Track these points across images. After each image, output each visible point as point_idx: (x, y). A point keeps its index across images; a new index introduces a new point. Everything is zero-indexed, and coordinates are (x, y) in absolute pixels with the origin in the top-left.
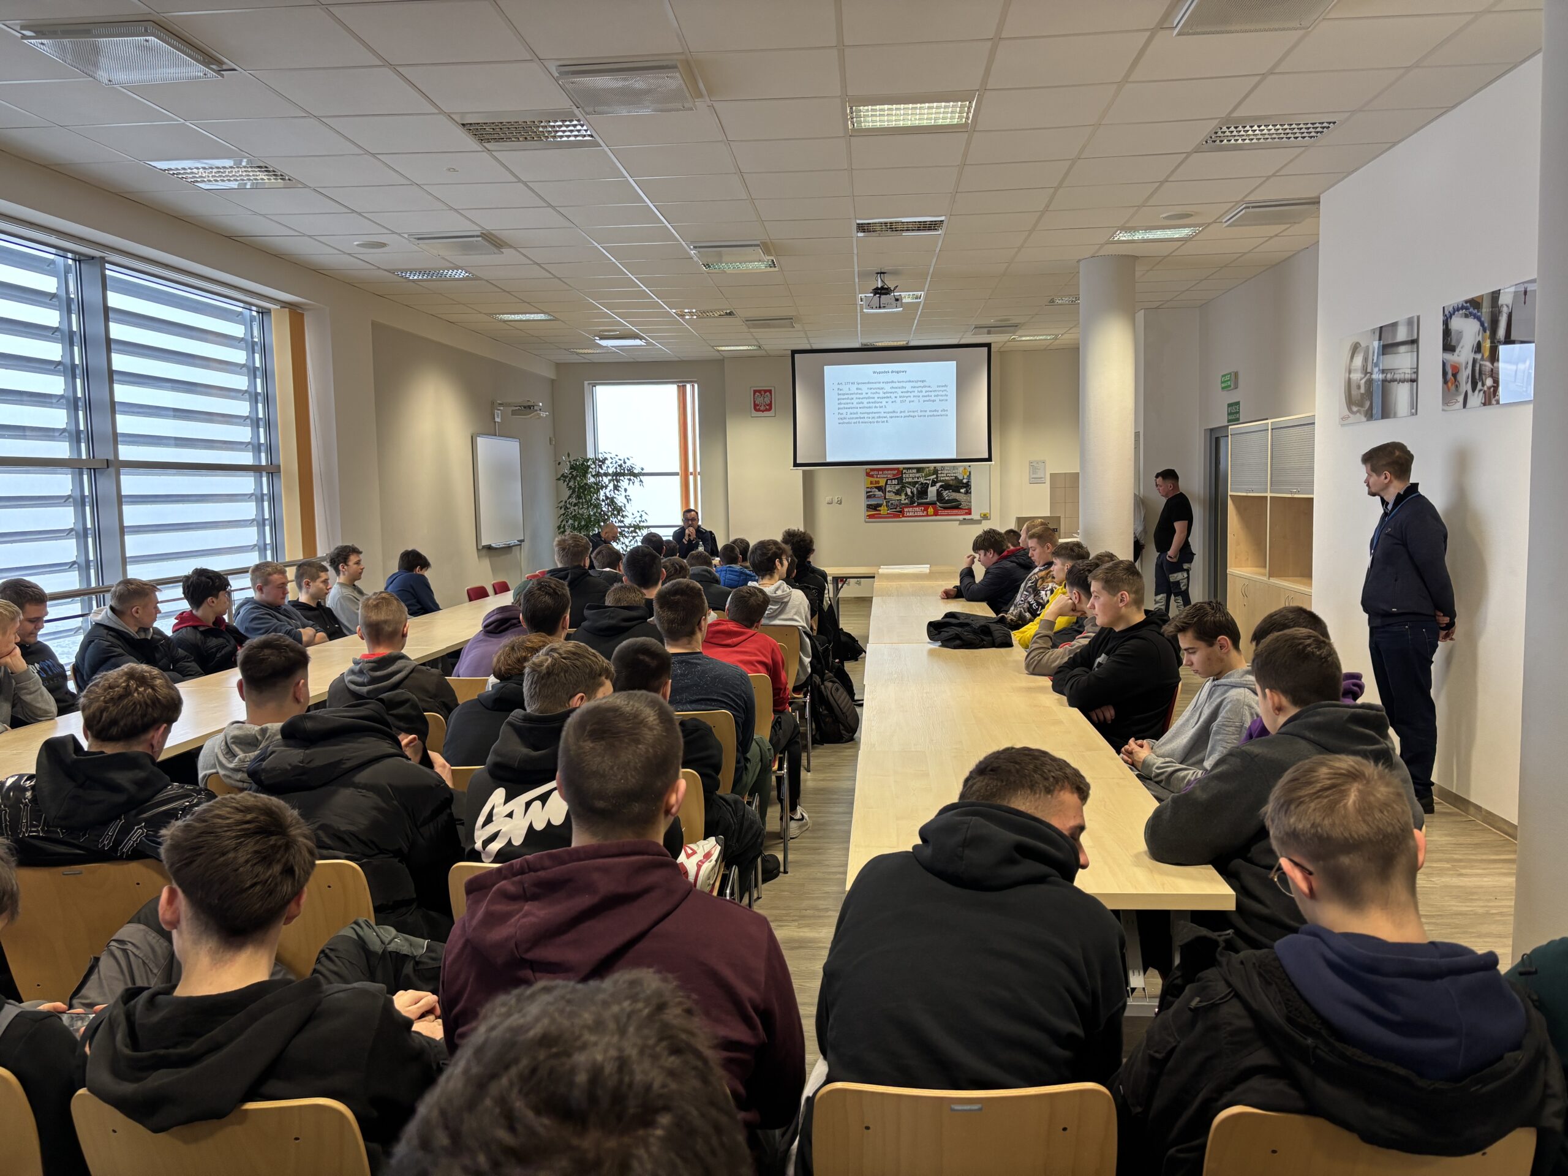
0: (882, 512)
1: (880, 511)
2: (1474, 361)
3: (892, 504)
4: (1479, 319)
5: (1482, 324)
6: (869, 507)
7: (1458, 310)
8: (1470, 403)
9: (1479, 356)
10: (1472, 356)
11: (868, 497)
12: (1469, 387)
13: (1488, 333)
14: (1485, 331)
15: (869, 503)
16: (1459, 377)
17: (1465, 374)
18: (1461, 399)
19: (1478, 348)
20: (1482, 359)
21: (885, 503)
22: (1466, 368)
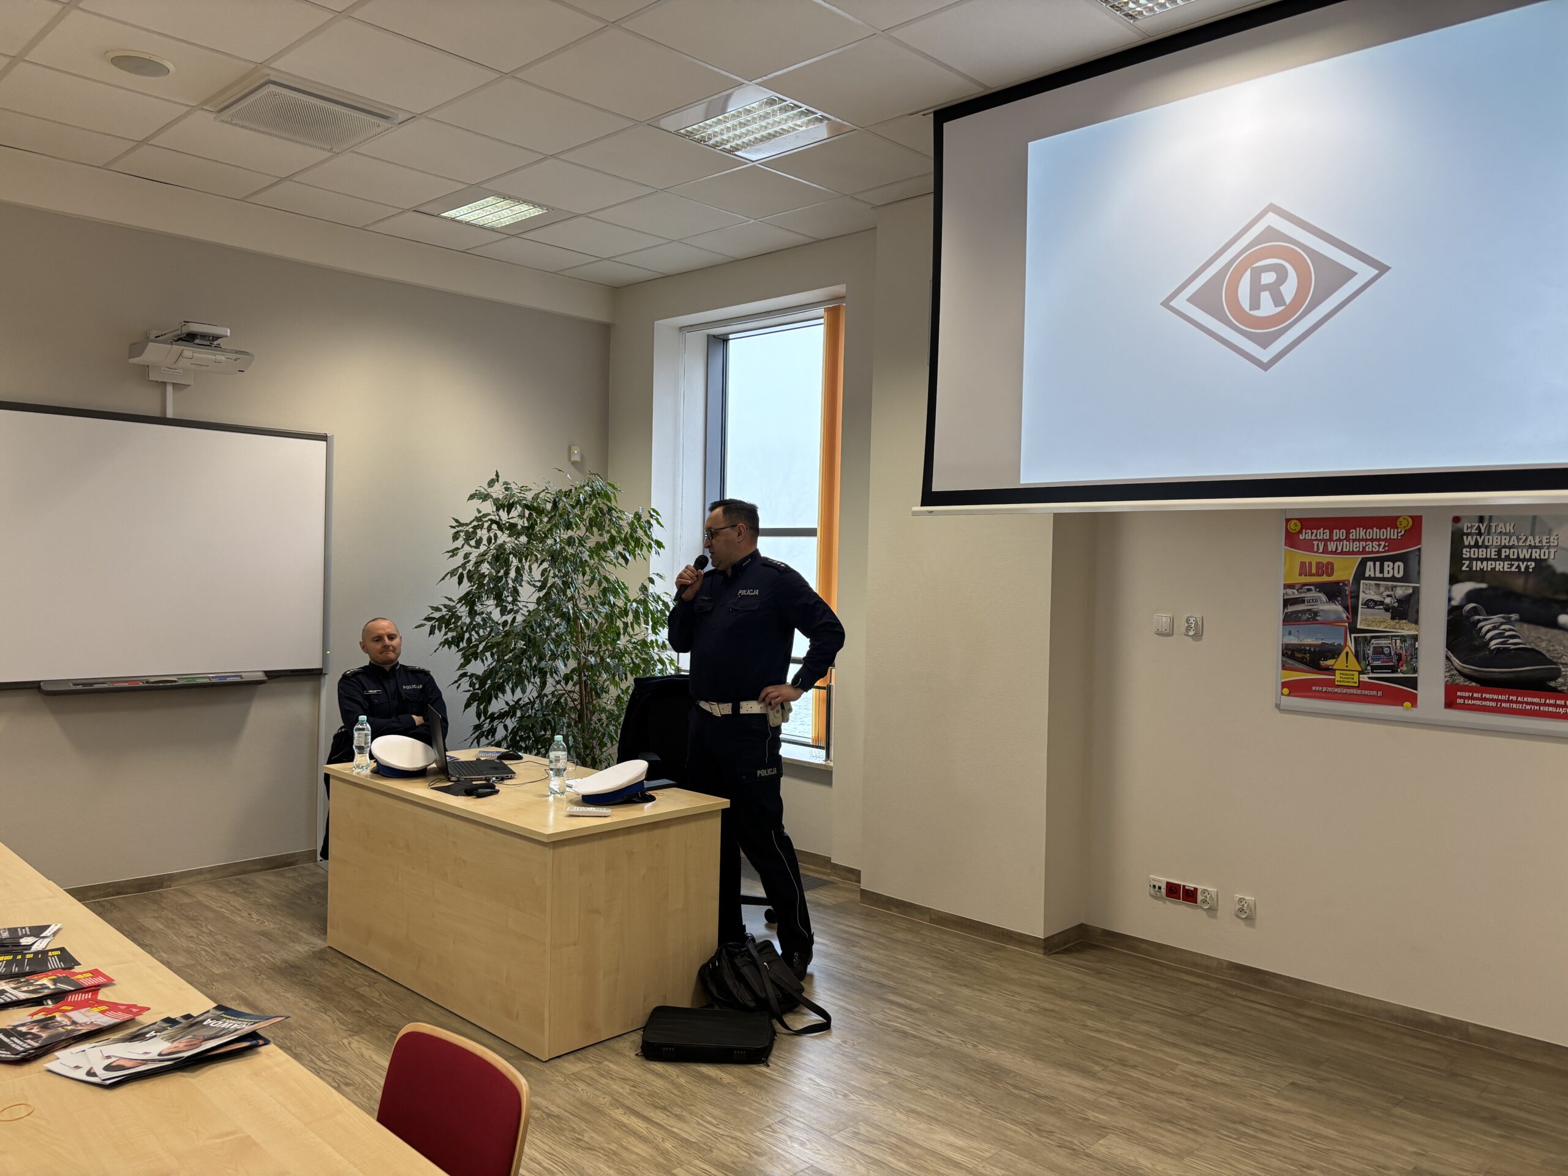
0: (1338, 676)
1: (1330, 670)
3: (1378, 651)
6: (1292, 655)
11: (1289, 619)
15: (1293, 640)
21: (1351, 645)
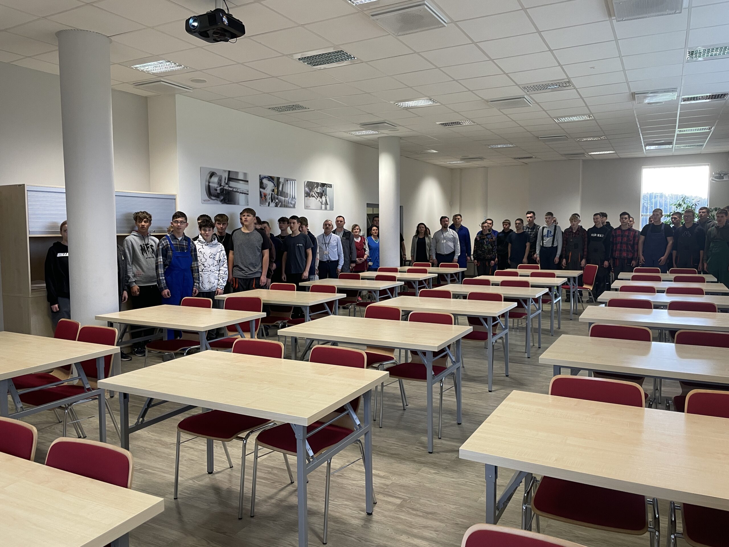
2: (272, 194)
4: (273, 183)
5: (274, 184)
7: (266, 178)
8: (270, 206)
9: (273, 193)
10: (271, 192)
12: (270, 201)
13: (276, 188)
14: (275, 187)
16: (266, 197)
17: (269, 197)
18: (267, 204)
19: (273, 191)
20: (275, 194)
22: (269, 195)
